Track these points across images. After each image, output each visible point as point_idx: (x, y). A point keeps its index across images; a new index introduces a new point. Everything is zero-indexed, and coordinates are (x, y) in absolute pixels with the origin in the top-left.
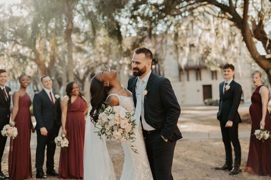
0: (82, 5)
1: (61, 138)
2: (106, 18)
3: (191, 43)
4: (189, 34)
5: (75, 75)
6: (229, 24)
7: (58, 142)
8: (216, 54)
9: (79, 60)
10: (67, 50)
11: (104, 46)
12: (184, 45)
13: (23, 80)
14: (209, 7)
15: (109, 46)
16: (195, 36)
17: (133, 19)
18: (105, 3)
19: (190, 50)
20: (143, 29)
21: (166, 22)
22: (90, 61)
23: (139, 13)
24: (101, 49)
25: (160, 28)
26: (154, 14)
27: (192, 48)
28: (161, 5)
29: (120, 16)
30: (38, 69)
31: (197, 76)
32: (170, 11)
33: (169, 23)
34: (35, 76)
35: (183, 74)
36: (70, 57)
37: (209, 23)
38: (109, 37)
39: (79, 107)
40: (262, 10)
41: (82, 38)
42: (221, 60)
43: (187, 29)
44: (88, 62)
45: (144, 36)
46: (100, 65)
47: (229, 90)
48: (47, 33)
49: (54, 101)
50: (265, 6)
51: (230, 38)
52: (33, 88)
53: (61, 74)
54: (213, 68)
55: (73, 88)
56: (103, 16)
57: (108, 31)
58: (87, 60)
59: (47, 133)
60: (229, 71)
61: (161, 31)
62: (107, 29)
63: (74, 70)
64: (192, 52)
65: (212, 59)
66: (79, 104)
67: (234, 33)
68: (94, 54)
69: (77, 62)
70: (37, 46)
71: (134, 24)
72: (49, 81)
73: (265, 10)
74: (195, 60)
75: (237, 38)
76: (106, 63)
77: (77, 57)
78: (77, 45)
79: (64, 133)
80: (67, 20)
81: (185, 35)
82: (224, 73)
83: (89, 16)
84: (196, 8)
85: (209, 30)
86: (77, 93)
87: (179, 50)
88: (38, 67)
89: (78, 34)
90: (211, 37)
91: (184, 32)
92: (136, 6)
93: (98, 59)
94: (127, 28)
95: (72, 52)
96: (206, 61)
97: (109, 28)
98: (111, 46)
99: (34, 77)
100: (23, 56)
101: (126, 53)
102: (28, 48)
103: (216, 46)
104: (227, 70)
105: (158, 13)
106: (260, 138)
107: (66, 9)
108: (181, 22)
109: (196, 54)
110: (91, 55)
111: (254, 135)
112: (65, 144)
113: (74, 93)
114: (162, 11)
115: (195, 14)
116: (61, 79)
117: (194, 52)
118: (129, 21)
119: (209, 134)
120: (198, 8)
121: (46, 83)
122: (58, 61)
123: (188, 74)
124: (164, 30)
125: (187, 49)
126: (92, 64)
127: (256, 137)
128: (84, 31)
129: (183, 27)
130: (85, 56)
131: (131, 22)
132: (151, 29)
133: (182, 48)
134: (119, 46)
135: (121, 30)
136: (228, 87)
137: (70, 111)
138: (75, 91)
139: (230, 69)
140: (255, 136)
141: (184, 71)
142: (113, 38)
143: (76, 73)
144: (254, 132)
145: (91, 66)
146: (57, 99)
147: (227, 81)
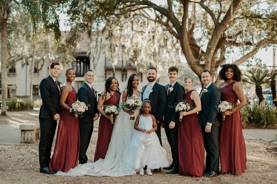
12: (116, 45)
13: (69, 74)
19: (123, 51)
35: (109, 74)
47: (172, 92)
60: (174, 74)
82: (170, 75)
96: (136, 62)
104: (173, 72)
123: (114, 75)
136: (171, 89)
139: (176, 72)
147: (171, 83)
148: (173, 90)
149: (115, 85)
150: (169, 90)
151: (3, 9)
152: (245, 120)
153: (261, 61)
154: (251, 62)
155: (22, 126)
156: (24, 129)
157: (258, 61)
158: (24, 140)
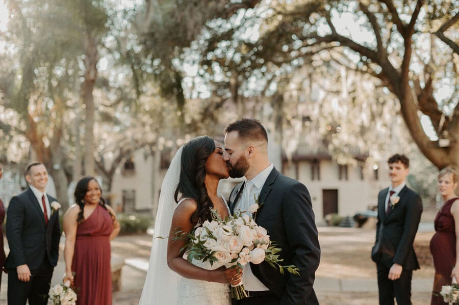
0: (117, 38)
1: (62, 288)
2: (157, 62)
3: (306, 114)
4: (302, 98)
5: (97, 163)
6: (374, 84)
7: (56, 297)
8: (349, 135)
9: (105, 136)
10: (84, 117)
11: (152, 113)
12: (294, 118)
14: (338, 52)
15: (160, 114)
16: (314, 102)
17: (206, 67)
18: (157, 35)
19: (304, 126)
20: (222, 85)
21: (263, 74)
22: (125, 138)
23: (216, 56)
24: (146, 118)
25: (254, 84)
26: (244, 59)
27: (307, 123)
28: (256, 45)
29: (182, 60)
30: (30, 150)
31: (313, 173)
32: (272, 55)
33: (269, 76)
34: (24, 161)
35: (288, 168)
36: (90, 130)
37: (338, 79)
38: (162, 96)
39: (99, 227)
40: (432, 60)
41: (113, 97)
42: (357, 147)
43: (300, 89)
44: (121, 140)
45: (224, 97)
46: (143, 146)
47: (397, 205)
48: (50, 85)
49: (49, 213)
50: (437, 54)
51: (375, 108)
52: (20, 183)
53: (72, 160)
54: (342, 160)
55: (89, 189)
56: (153, 60)
57: (161, 86)
58: (120, 137)
59: (30, 276)
60: (398, 168)
61: (255, 91)
62: (159, 83)
63: (96, 154)
64: (307, 130)
65: (341, 143)
66: (100, 220)
67: (381, 100)
68: (133, 126)
69: (100, 140)
70: (32, 108)
71: (207, 75)
72: (44, 173)
73: (438, 61)
74: (312, 144)
75: (386, 109)
76: (154, 144)
77: (101, 131)
78: (102, 109)
79: (69, 279)
80: (88, 63)
81: (295, 99)
83: (128, 58)
84: (318, 52)
85: (338, 92)
86: (96, 199)
87: (285, 126)
88: (30, 147)
89: (104, 89)
90: (340, 103)
91: (295, 93)
92: (212, 45)
93: (139, 136)
94: (193, 83)
95: (93, 121)
96: (331, 147)
97: (163, 82)
98: (164, 114)
99: (21, 163)
100: (5, 126)
101: (189, 126)
102: (14, 111)
103: (349, 121)
104: (394, 165)
105: (250, 59)
106: (451, 301)
107: (86, 43)
108: (290, 76)
109: (313, 133)
110: (126, 128)
111: (440, 295)
112: (70, 301)
113: (89, 199)
114: (258, 54)
115: (315, 64)
116: (71, 167)
117: (310, 130)
118: (199, 70)
119: (340, 283)
120: (320, 52)
121: (37, 178)
122: (67, 137)
123: (297, 169)
124: (260, 89)
125: (298, 125)
126: (128, 144)
127: (443, 299)
128: (117, 86)
129: (293, 86)
130: (117, 129)
131: (202, 72)
132: (238, 86)
133: (289, 122)
134: (179, 113)
135: (183, 85)
136: (395, 199)
137: (81, 235)
138: (93, 195)
139: (400, 165)
140: (441, 297)
141: (290, 164)
142: (168, 99)
143: (98, 160)
144: (440, 289)
145: (126, 148)
146: (54, 210)
147: (394, 187)
148: (399, 202)
149: (95, 192)
150: (390, 201)
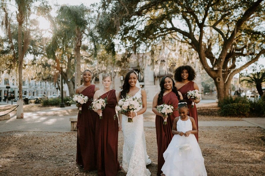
3: (163, 59)
6: (188, 47)
9: (87, 68)
13: (85, 75)
19: (161, 64)
22: (95, 69)
23: (127, 36)
28: (143, 31)
29: (114, 38)
33: (148, 44)
37: (175, 45)
43: (160, 49)
46: (102, 72)
51: (189, 56)
67: (191, 53)
73: (213, 38)
74: (165, 70)
75: (193, 57)
84: (167, 34)
85: (175, 50)
87: (155, 64)
90: (176, 55)
103: (179, 62)
115: (166, 39)
116: (74, 80)
117: (165, 65)
118: (121, 42)
124: (145, 49)
132: (135, 48)
141: (157, 78)
145: (95, 73)
151: (77, 39)
152: (248, 110)
153: (263, 66)
154: (256, 67)
155: (71, 119)
156: (73, 121)
157: (261, 66)
158: (73, 128)
